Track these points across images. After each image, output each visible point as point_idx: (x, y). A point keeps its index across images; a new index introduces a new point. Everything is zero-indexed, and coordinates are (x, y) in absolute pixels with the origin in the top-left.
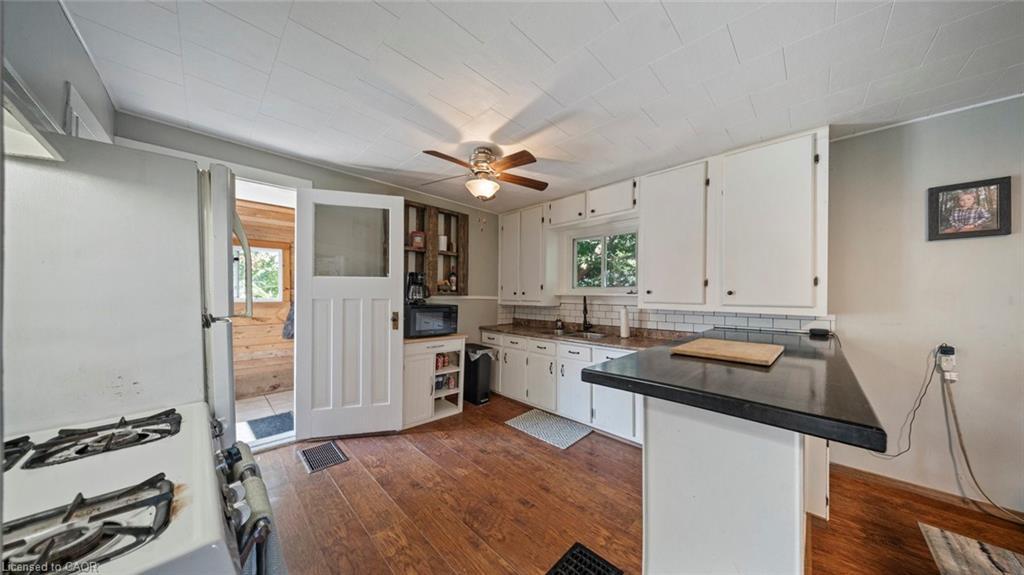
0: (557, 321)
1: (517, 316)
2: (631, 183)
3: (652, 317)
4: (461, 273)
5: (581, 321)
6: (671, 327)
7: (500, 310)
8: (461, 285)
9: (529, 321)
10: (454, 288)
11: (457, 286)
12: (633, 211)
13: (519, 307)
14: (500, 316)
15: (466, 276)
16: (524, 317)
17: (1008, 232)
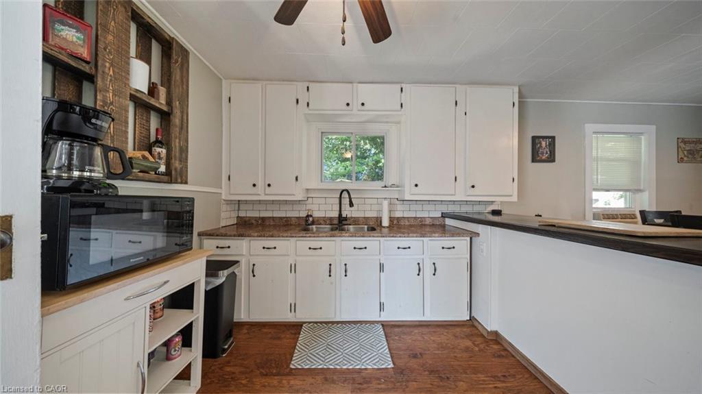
0: (308, 216)
1: (242, 214)
2: (398, 87)
3: (400, 207)
4: (176, 144)
5: (336, 214)
6: (413, 215)
7: (224, 207)
8: (176, 164)
9: (263, 219)
10: (163, 169)
11: (168, 165)
12: (400, 113)
13: (246, 202)
14: (223, 215)
15: (184, 150)
16: (256, 215)
17: (553, 161)
